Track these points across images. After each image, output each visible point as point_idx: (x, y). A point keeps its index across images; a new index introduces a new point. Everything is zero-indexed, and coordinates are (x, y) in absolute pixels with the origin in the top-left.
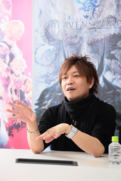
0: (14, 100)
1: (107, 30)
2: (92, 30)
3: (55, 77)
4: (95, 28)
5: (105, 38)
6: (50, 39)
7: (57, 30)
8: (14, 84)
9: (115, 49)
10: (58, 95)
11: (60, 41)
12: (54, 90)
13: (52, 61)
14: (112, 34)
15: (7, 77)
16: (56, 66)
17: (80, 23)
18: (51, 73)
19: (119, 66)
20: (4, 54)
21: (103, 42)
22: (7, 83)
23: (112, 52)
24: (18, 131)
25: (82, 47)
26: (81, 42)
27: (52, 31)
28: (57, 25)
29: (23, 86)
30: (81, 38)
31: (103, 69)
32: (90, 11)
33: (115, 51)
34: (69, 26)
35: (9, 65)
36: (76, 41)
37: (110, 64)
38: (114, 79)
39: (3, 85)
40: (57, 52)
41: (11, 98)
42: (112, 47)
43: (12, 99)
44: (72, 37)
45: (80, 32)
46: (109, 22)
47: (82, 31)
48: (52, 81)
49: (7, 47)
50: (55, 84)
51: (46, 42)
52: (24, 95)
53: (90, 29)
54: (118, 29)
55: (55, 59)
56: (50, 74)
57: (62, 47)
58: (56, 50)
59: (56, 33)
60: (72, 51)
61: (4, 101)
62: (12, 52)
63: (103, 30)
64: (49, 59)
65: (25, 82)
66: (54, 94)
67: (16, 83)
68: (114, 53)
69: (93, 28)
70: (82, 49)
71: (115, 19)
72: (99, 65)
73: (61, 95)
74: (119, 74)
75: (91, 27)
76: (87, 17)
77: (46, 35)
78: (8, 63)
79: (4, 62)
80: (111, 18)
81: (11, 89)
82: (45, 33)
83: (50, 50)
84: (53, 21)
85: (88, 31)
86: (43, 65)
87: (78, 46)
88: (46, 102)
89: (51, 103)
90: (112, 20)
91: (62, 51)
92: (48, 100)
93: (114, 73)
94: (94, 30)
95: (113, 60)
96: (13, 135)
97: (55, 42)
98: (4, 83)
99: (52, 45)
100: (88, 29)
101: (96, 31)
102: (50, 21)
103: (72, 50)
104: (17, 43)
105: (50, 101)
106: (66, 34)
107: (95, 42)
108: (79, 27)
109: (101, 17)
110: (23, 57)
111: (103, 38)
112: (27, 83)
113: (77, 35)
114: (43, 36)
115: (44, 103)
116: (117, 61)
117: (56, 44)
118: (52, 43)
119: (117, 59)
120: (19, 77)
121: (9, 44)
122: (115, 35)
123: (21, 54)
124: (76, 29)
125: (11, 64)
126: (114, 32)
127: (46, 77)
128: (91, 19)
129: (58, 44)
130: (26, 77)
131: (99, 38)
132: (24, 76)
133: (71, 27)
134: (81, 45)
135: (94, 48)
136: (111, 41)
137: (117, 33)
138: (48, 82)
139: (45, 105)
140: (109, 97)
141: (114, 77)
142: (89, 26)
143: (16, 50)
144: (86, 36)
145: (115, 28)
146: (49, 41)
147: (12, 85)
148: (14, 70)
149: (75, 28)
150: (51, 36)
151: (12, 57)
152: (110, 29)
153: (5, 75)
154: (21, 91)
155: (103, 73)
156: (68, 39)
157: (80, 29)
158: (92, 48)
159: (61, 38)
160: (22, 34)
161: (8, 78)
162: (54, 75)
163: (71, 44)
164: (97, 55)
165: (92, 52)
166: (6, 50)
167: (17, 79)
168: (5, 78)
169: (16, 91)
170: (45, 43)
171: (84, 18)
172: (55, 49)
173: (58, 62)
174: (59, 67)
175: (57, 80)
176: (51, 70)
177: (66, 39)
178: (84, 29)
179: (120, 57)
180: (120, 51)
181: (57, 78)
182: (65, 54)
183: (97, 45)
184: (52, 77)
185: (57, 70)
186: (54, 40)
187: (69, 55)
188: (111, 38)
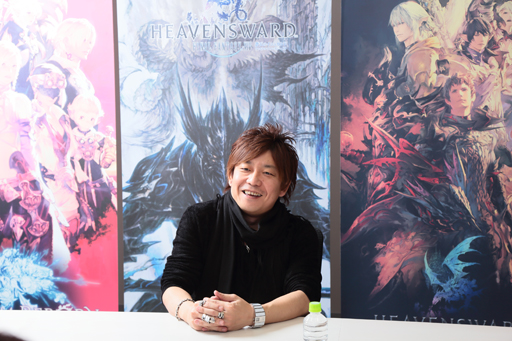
0: (80, 181)
1: (265, 44)
2: (235, 43)
3: (164, 136)
4: (241, 39)
5: (262, 59)
6: (151, 58)
7: (165, 41)
8: (79, 148)
9: (282, 82)
10: (170, 172)
11: (172, 64)
12: (163, 161)
13: (156, 102)
14: (275, 52)
15: (62, 134)
16: (164, 112)
17: (211, 29)
18: (154, 127)
19: (290, 114)
20: (54, 87)
21: (258, 67)
22: (63, 146)
23: (275, 88)
24: (90, 242)
25: (215, 76)
26: (214, 66)
27: (155, 42)
28: (164, 31)
29: (97, 152)
30: (214, 58)
31: (259, 120)
32: (230, 6)
33: (281, 85)
34: (189, 34)
35: (65, 109)
36: (205, 63)
37: (273, 111)
39: (55, 150)
40: (167, 85)
41: (73, 176)
42: (276, 78)
43: (76, 178)
44: (196, 56)
45: (212, 46)
46: (268, 29)
47: (216, 44)
48: (157, 142)
49: (60, 72)
50: (163, 150)
51: (143, 65)
52: (100, 171)
53: (230, 41)
54: (286, 43)
55: (162, 99)
56: (153, 130)
57: (176, 76)
58: (164, 81)
59: (163, 47)
60: (196, 84)
61: (59, 183)
62: (73, 83)
63: (256, 44)
64: (149, 98)
65: (102, 145)
66: (161, 169)
67: (82, 146)
68: (280, 90)
70: (216, 81)
71: (281, 22)
72: (250, 113)
73: (177, 171)
75: (234, 36)
76: (224, 16)
77: (142, 51)
78: (63, 106)
79: (56, 103)
80: (271, 21)
81: (72, 158)
82: (141, 46)
83: (151, 80)
84: (155, 22)
85: (228, 44)
86: (137, 111)
87: (208, 74)
88: (146, 184)
89: (156, 187)
90: (275, 24)
91: (176, 82)
92: (149, 182)
94: (240, 43)
95: (277, 104)
96: (79, 251)
97: (161, 65)
98: (57, 147)
99: (155, 71)
100: (227, 40)
101: (243, 44)
102: (149, 23)
103: (196, 81)
104: (81, 64)
105: (154, 182)
106: (185, 50)
107: (241, 67)
108: (210, 36)
109: (252, 18)
110: (96, 94)
111: (257, 59)
112: (106, 146)
113: (205, 53)
114: (137, 53)
115: (143, 186)
116: (285, 105)
117: (163, 69)
118: (156, 67)
119: (286, 102)
120: (88, 135)
121: (64, 67)
122: (280, 55)
123: (92, 86)
124: (204, 41)
125: (70, 107)
126: (279, 48)
127: (145, 135)
128: (232, 21)
129: (168, 69)
130: (103, 136)
131: (249, 58)
132: (99, 133)
133: (194, 35)
134: (213, 72)
135: (241, 78)
136: (273, 67)
137: (284, 50)
138: (150, 144)
139: (144, 191)
142: (229, 34)
143: (79, 80)
144: (224, 55)
145: (281, 40)
146: (150, 63)
147: (73, 151)
148: (77, 121)
149: (202, 38)
150: (152, 53)
151: (72, 94)
152: (270, 43)
153: (59, 130)
154: (93, 163)
156: (188, 60)
157: (212, 40)
158: (237, 78)
159: (173, 57)
160: (92, 46)
161: (66, 136)
162: (161, 131)
163: (194, 70)
164: (246, 93)
165: (238, 87)
166: (58, 80)
167: (85, 138)
168: (58, 137)
169: (82, 162)
170: (140, 67)
171: (218, 18)
172: (162, 78)
173: (169, 105)
174: (170, 115)
175: (168, 142)
176: (156, 121)
177: (185, 59)
178: (219, 41)
179: (291, 97)
180: (293, 86)
181: (168, 137)
182: (182, 89)
183: (246, 72)
184: (156, 135)
185: (168, 122)
186: (159, 62)
187: (191, 91)
188: (273, 60)
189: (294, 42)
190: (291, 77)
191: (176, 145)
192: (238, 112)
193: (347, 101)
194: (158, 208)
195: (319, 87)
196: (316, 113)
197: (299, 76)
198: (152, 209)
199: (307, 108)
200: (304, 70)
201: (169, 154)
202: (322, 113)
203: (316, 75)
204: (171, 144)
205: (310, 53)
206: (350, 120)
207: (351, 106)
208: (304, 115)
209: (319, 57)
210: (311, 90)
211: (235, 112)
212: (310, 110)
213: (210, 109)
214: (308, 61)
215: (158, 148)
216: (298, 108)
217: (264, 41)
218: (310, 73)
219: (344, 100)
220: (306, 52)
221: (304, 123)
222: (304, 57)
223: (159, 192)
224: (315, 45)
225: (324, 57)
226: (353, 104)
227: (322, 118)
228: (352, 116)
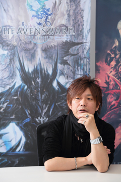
1: (59, 38)
2: (45, 37)
3: (11, 82)
4: (48, 35)
5: (58, 45)
6: (4, 44)
7: (11, 36)
9: (67, 55)
10: (14, 99)
11: (14, 47)
12: (10, 94)
13: (7, 65)
14: (64, 41)
16: (11, 70)
17: (33, 30)
18: (5, 77)
21: (56, 48)
23: (64, 58)
25: (36, 53)
26: (35, 48)
27: (6, 36)
28: (10, 30)
30: (35, 44)
31: (57, 73)
32: (43, 19)
33: (67, 57)
34: (23, 32)
36: (31, 47)
37: (63, 69)
38: (67, 83)
40: (12, 57)
42: (65, 53)
44: (26, 43)
45: (34, 38)
46: (61, 30)
47: (36, 37)
48: (7, 85)
50: (10, 88)
53: (43, 36)
54: (69, 37)
55: (10, 64)
56: (5, 79)
57: (16, 52)
58: (11, 55)
59: (10, 38)
60: (27, 57)
63: (55, 37)
64: (3, 63)
66: (9, 98)
68: (67, 59)
69: (46, 35)
70: (36, 55)
71: (67, 27)
72: (53, 70)
73: (17, 98)
74: (71, 78)
75: (45, 34)
76: (40, 24)
80: (63, 27)
83: (4, 55)
84: (6, 26)
87: (32, 51)
88: (1, 105)
89: (6, 107)
90: (64, 28)
91: (17, 56)
92: (3, 104)
93: (67, 77)
94: (47, 37)
95: (65, 65)
97: (9, 48)
99: (6, 50)
100: (41, 35)
101: (49, 38)
102: (3, 27)
103: (26, 55)
105: (6, 104)
106: (21, 40)
107: (48, 48)
108: (33, 33)
109: (53, 25)
111: (56, 44)
113: (31, 41)
116: (69, 66)
117: (10, 49)
118: (6, 48)
119: (69, 65)
122: (66, 42)
124: (30, 36)
126: (66, 39)
127: (1, 81)
128: (44, 26)
129: (12, 49)
131: (52, 44)
133: (25, 33)
134: (35, 51)
135: (48, 53)
136: (63, 48)
137: (68, 40)
138: (3, 86)
139: (1, 108)
140: (62, 99)
141: (67, 81)
142: (42, 33)
144: (40, 42)
145: (67, 36)
146: (3, 46)
149: (29, 34)
150: (4, 41)
152: (62, 37)
155: (57, 77)
156: (23, 45)
157: (34, 35)
158: (46, 54)
159: (15, 44)
162: (9, 79)
163: (26, 50)
164: (50, 61)
165: (46, 58)
171: (37, 25)
172: (10, 54)
173: (13, 66)
174: (14, 72)
175: (12, 84)
176: (6, 74)
177: (21, 44)
178: (37, 36)
179: (72, 63)
180: (72, 57)
181: (12, 82)
182: (19, 59)
183: (51, 51)
184: (7, 81)
185: (13, 75)
186: (8, 45)
187: (24, 60)
188: (63, 45)
189: (73, 37)
190: (72, 53)
191: (17, 86)
192: (47, 70)
193: (98, 64)
194: (8, 116)
195: (85, 58)
196: (83, 70)
197: (75, 53)
198: (5, 117)
199: (79, 68)
200: (78, 50)
201: (13, 90)
202: (86, 70)
203: (83, 52)
204: (14, 85)
205: (81, 42)
206: (99, 73)
207: (100, 66)
208: (78, 71)
209: (85, 44)
210: (81, 59)
211: (46, 70)
212: (81, 68)
213: (33, 69)
214: (79, 46)
215: (8, 88)
216: (75, 67)
217: (59, 36)
218: (80, 51)
219: (97, 64)
220: (79, 41)
221: (78, 74)
222: (78, 44)
223: (8, 108)
224: (83, 38)
225: (87, 44)
226: (101, 65)
227: (86, 72)
228: (101, 71)
